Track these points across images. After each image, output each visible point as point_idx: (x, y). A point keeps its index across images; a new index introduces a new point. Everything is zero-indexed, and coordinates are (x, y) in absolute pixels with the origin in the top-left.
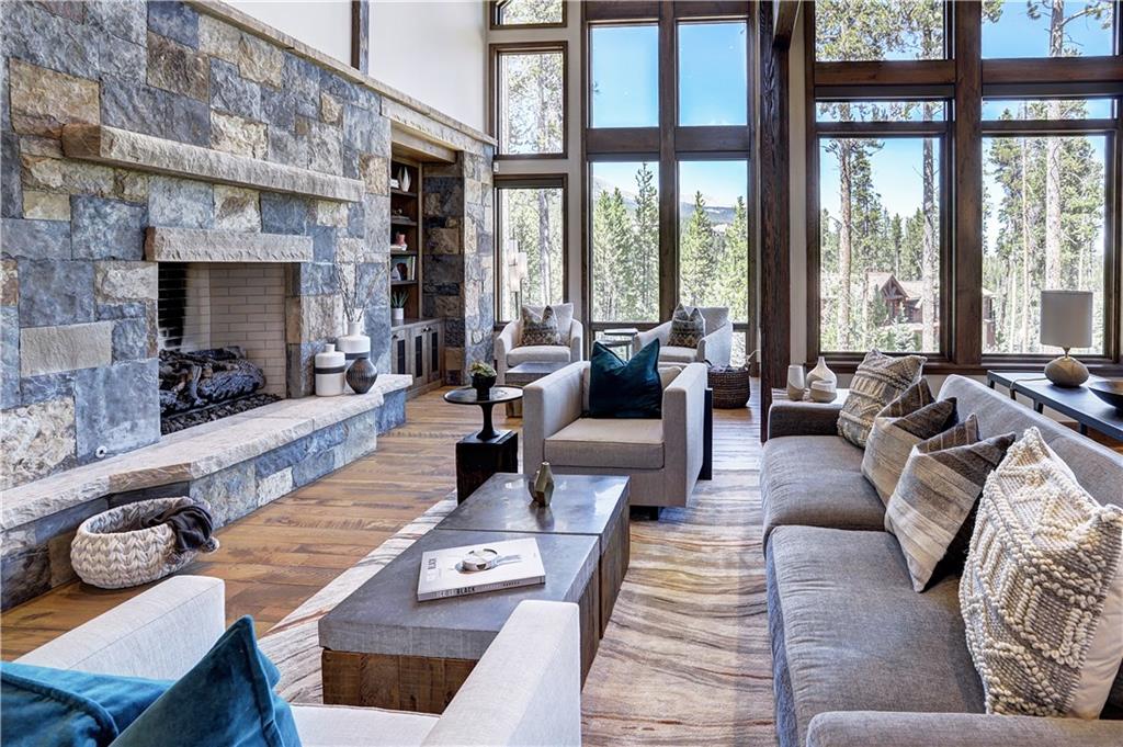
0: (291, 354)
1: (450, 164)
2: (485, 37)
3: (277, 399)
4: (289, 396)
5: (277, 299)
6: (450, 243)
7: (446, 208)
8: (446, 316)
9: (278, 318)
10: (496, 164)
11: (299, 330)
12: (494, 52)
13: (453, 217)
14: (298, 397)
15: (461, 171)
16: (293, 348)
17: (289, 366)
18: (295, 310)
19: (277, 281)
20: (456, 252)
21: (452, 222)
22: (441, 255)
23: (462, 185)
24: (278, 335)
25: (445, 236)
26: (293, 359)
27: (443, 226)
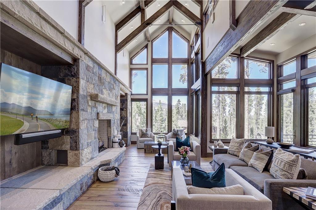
0: (109, 139)
1: (124, 96)
2: (129, 66)
3: (107, 148)
4: (108, 147)
5: (106, 127)
6: (124, 114)
7: (124, 106)
8: (123, 131)
9: (106, 131)
10: (132, 96)
11: (111, 133)
12: (131, 70)
13: (125, 108)
14: (110, 148)
15: (127, 98)
16: (109, 138)
17: (108, 141)
18: (110, 129)
19: (106, 123)
20: (126, 116)
21: (125, 109)
22: (122, 117)
23: (127, 101)
24: (106, 135)
25: (123, 113)
26: (109, 140)
27: (123, 110)
